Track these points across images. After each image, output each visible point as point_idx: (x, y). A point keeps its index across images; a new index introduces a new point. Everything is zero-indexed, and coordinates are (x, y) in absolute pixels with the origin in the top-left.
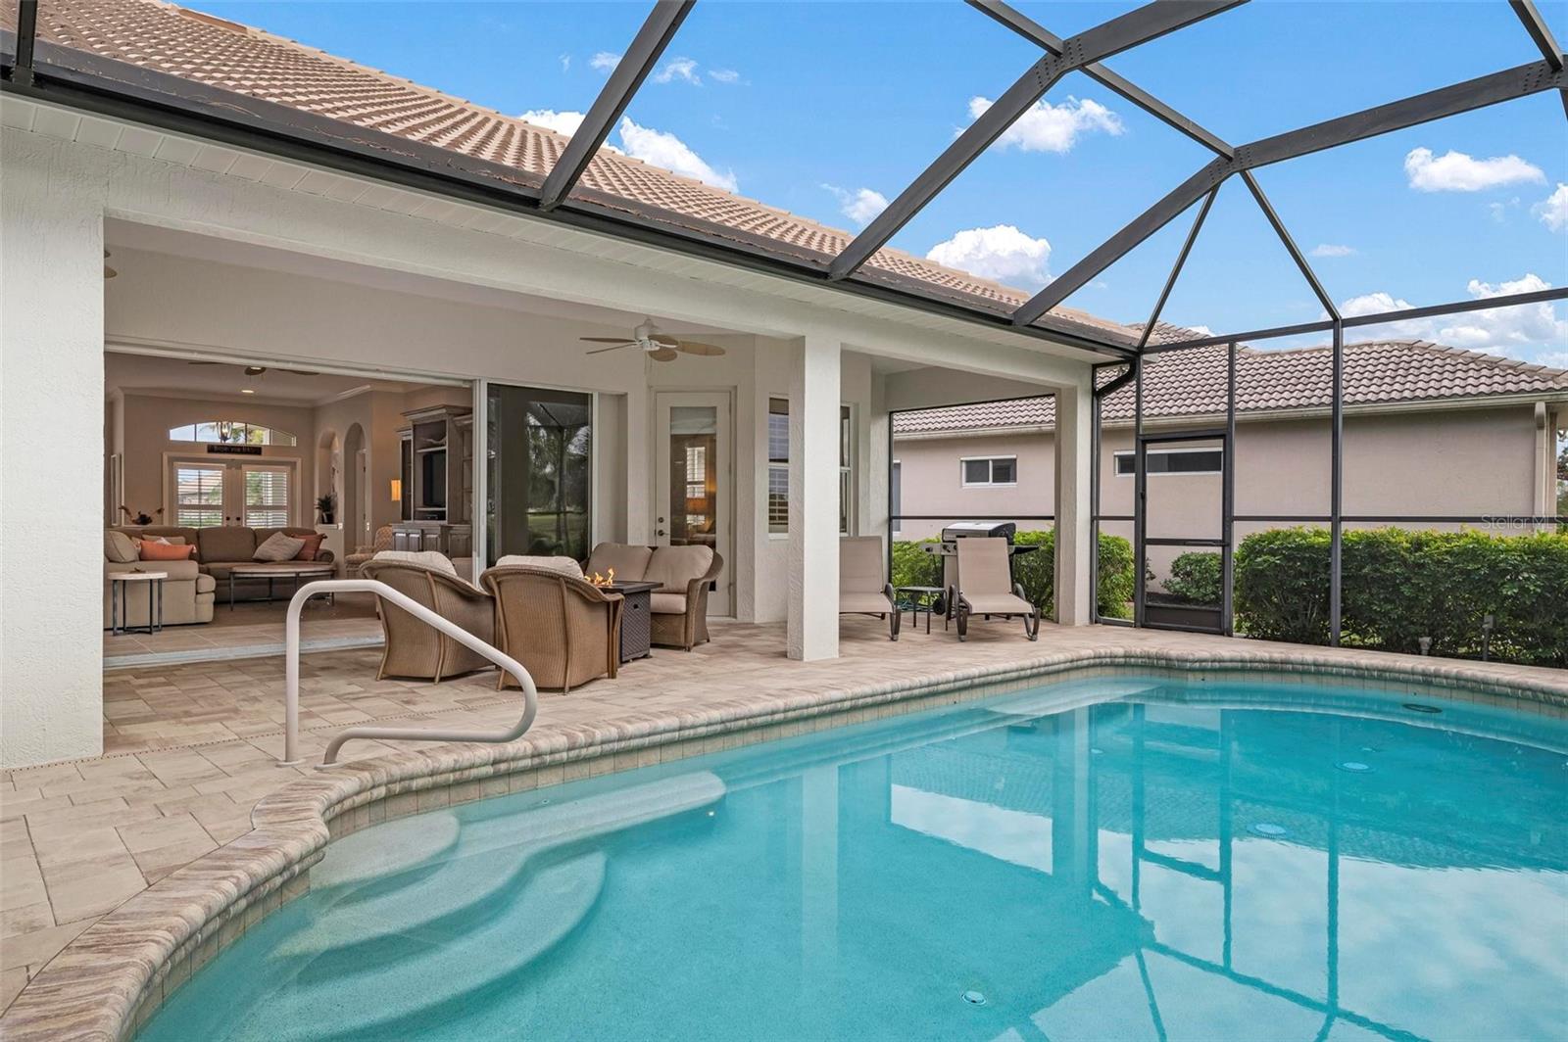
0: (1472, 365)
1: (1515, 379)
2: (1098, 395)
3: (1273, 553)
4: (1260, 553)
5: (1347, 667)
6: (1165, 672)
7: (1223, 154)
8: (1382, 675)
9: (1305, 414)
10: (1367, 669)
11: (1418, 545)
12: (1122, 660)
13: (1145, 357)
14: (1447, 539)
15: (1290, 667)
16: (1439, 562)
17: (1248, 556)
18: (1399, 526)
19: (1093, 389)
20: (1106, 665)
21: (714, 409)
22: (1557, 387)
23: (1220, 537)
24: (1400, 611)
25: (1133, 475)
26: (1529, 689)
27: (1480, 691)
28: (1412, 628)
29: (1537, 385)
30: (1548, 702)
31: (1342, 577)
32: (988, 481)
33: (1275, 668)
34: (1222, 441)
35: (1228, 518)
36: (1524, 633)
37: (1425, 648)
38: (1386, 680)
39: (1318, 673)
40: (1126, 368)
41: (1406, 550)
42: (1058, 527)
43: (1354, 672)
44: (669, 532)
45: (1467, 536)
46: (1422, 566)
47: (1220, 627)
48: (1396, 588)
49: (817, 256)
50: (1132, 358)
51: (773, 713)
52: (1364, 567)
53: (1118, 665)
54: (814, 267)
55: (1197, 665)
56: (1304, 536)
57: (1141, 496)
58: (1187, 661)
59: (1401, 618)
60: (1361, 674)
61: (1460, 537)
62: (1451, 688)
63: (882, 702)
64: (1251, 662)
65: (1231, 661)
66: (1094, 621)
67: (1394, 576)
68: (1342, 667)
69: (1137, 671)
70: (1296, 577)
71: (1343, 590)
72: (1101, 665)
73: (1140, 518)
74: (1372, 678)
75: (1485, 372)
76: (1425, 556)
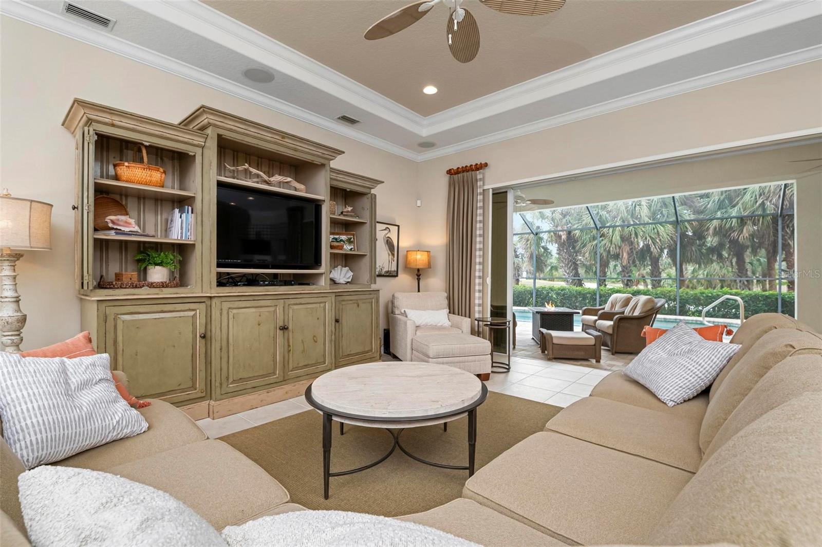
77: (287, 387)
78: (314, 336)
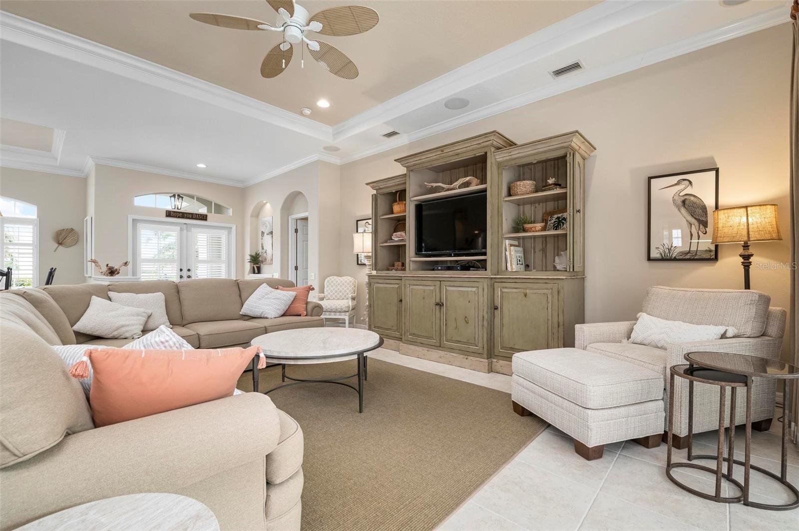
77: (442, 353)
78: (466, 317)
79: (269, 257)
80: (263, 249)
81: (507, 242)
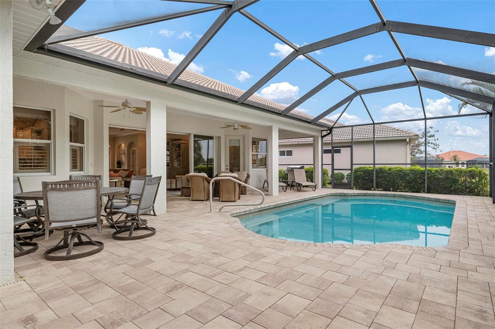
0: (393, 130)
1: (402, 133)
2: (323, 137)
3: (360, 171)
4: (358, 172)
5: (379, 194)
6: (343, 196)
7: (356, 91)
8: (386, 195)
9: (360, 140)
10: (383, 194)
11: (390, 169)
12: (335, 194)
13: (333, 129)
14: (395, 168)
15: (368, 194)
16: (394, 173)
17: (355, 172)
18: (386, 166)
19: (322, 135)
20: (332, 195)
21: (239, 140)
22: (411, 135)
23: (350, 168)
24: (387, 183)
25: (331, 154)
26: (413, 196)
27: (404, 197)
28: (389, 187)
29: (407, 135)
30: (416, 198)
31: (376, 176)
32: (285, 156)
33: (365, 195)
34: (350, 148)
35: (352, 164)
36: (409, 186)
37: (391, 190)
38: (386, 196)
39: (373, 195)
40: (329, 131)
41: (388, 170)
42: (314, 167)
43: (380, 195)
44: (229, 169)
45: (399, 167)
46: (391, 174)
47: (350, 187)
48: (386, 178)
49: (279, 110)
50: (330, 129)
51: (282, 204)
52: (379, 174)
53: (334, 195)
54: (279, 112)
55: (350, 195)
56: (367, 168)
57: (333, 160)
58: (348, 194)
59: (387, 184)
60: (382, 195)
61: (397, 168)
62: (398, 197)
63: (291, 204)
64: (361, 194)
65: (357, 194)
66: (322, 187)
67: (385, 176)
68: (378, 194)
69: (338, 196)
70: (366, 177)
71: (376, 179)
72: (331, 195)
73: (333, 164)
74: (384, 196)
75: (396, 132)
76: (391, 172)
79: (124, 162)
80: (121, 159)
81: (175, 160)
